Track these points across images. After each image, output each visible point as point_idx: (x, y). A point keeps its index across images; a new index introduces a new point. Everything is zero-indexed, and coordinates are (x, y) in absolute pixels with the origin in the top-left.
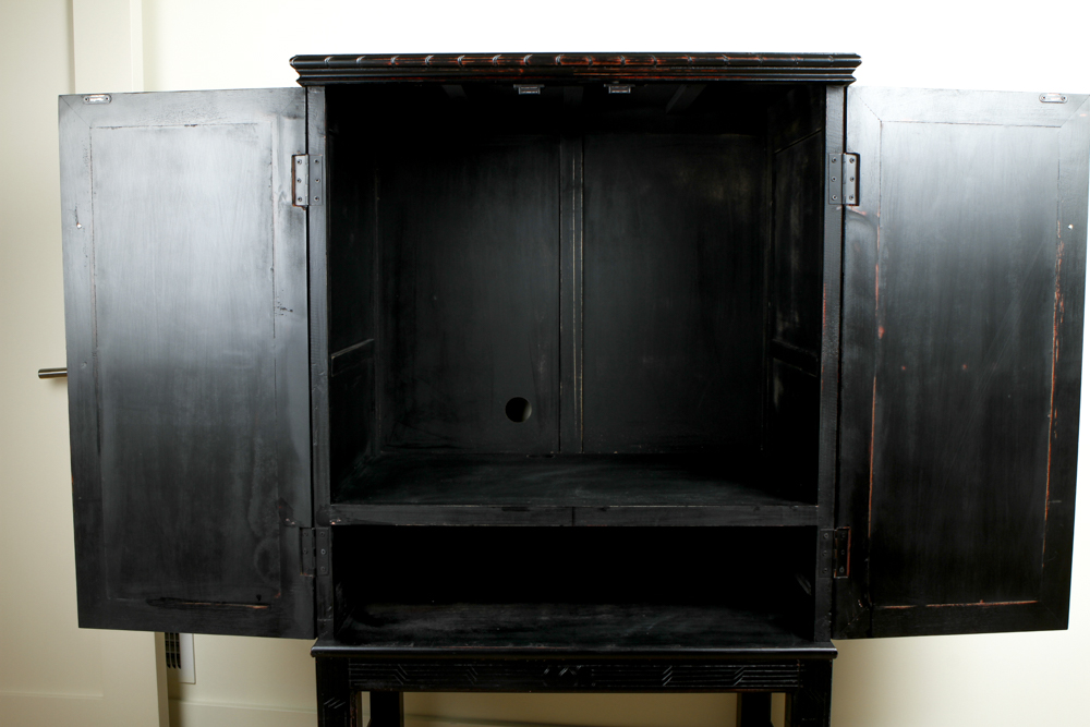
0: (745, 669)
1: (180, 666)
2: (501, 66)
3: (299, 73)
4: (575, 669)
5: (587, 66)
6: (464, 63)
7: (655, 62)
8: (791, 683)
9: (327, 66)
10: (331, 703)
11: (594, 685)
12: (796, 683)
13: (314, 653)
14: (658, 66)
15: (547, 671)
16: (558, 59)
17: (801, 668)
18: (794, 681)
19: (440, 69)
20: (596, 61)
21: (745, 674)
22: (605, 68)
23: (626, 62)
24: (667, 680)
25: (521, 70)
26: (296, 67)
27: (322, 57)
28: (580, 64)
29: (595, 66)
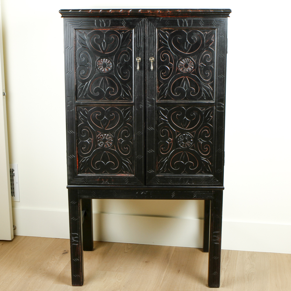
0: (197, 192)
1: (14, 196)
2: (123, 13)
3: (62, 15)
4: (146, 192)
5: (148, 13)
6: (111, 12)
7: (169, 12)
8: (210, 197)
9: (70, 13)
10: (73, 202)
11: (151, 197)
12: (212, 197)
13: (67, 187)
14: (170, 13)
15: (137, 193)
16: (140, 11)
17: (213, 192)
18: (211, 196)
19: (104, 14)
20: (151, 12)
21: (196, 194)
22: (154, 14)
23: (160, 12)
24: (173, 196)
25: (129, 14)
26: (61, 13)
27: (69, 10)
28: (146, 12)
29: (151, 13)
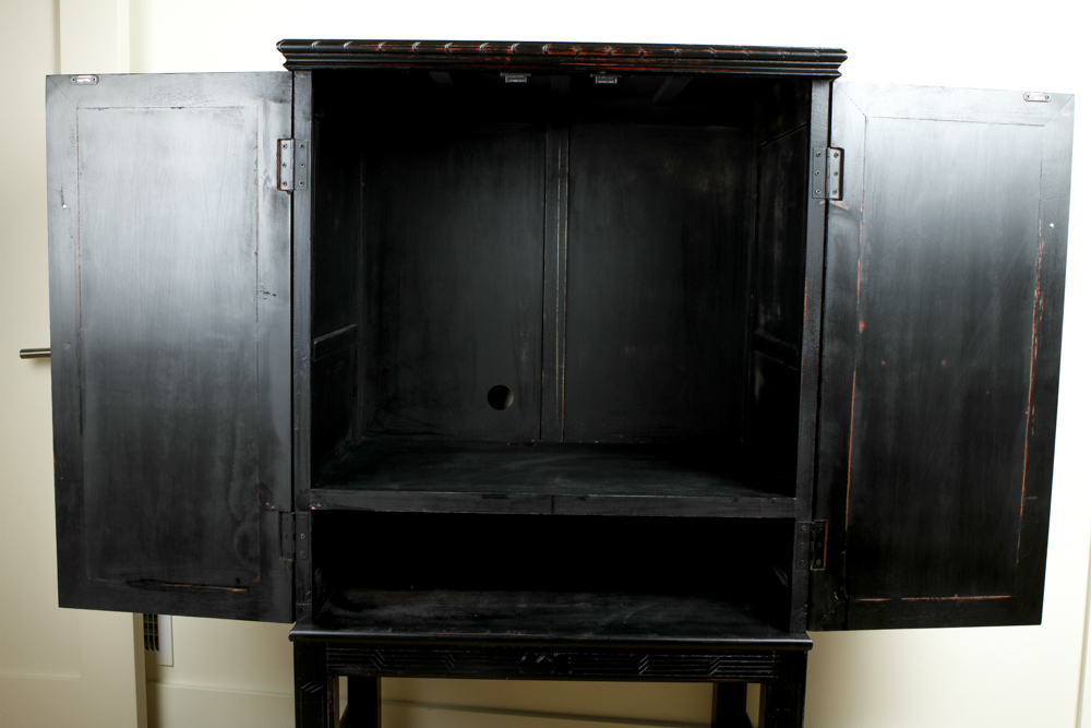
0: (721, 659)
1: (158, 649)
2: (488, 54)
3: (286, 57)
4: (551, 657)
5: (574, 56)
6: (451, 50)
7: (642, 54)
8: (766, 674)
9: (314, 51)
10: (308, 687)
11: (570, 673)
12: (771, 674)
13: (292, 637)
14: (645, 57)
15: (524, 658)
16: (545, 48)
17: (776, 659)
18: (769, 672)
19: (428, 56)
20: (583, 51)
21: (721, 664)
22: (592, 59)
23: (613, 53)
24: (643, 668)
25: (508, 59)
26: (283, 51)
27: (309, 42)
28: (567, 53)
29: (582, 56)
